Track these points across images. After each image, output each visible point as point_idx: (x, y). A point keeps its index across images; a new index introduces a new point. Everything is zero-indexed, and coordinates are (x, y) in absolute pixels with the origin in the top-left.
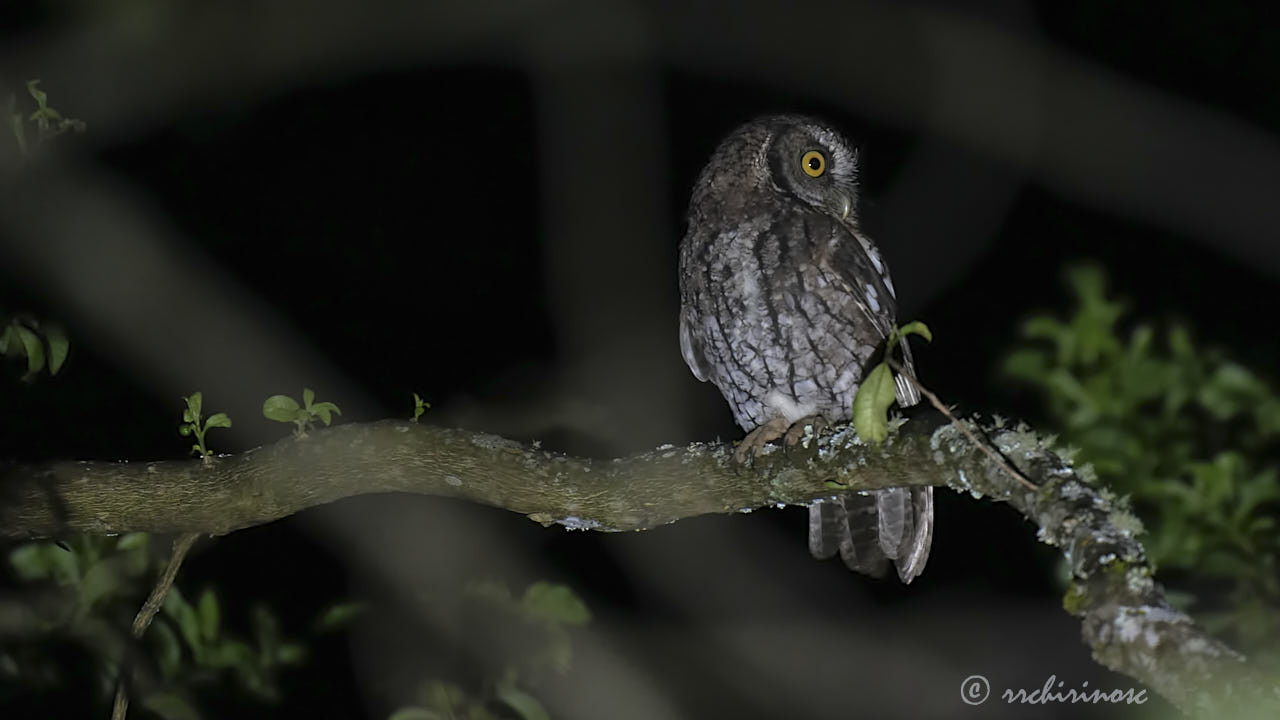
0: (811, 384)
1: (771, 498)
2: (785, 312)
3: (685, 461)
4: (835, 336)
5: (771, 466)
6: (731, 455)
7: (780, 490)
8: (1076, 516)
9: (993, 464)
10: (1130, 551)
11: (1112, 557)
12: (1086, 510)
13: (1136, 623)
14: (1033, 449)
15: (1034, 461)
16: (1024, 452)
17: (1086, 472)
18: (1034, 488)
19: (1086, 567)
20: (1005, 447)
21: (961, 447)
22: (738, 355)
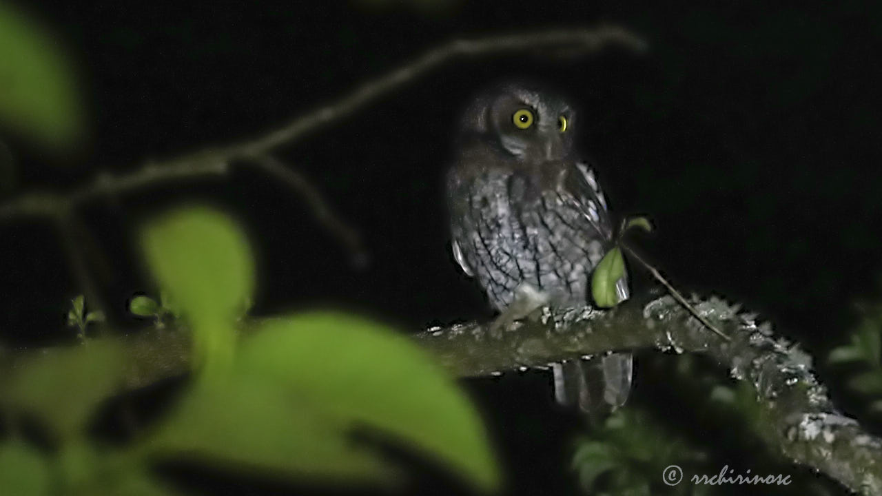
0: (553, 277)
1: (516, 363)
3: (451, 338)
4: (570, 239)
5: (517, 340)
6: (486, 331)
7: (524, 356)
8: (762, 356)
9: (694, 325)
10: (806, 378)
11: (796, 380)
12: (770, 352)
13: (817, 425)
14: (725, 312)
15: (727, 321)
16: (718, 315)
17: (766, 328)
18: (728, 338)
19: (775, 389)
20: (703, 313)
21: (667, 315)
22: (496, 259)
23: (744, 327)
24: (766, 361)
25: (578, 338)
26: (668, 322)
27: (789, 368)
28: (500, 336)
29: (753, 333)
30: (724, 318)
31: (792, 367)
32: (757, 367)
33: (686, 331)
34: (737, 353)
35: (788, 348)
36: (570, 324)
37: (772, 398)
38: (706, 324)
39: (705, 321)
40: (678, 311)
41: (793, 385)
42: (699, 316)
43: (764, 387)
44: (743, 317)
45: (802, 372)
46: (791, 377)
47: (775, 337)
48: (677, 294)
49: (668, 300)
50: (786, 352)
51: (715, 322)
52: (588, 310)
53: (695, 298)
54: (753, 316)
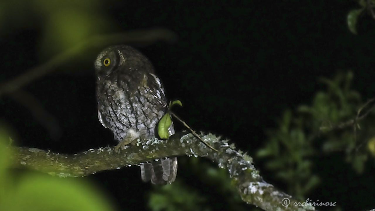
0: (143, 126)
1: (127, 163)
2: (135, 103)
3: (98, 153)
4: (151, 109)
5: (127, 153)
6: (113, 150)
7: (130, 160)
8: (232, 158)
9: (202, 145)
10: (251, 167)
11: (246, 168)
12: (235, 156)
13: (256, 187)
14: (215, 140)
15: (216, 143)
16: (212, 141)
17: (233, 146)
18: (217, 151)
19: (237, 172)
20: (206, 140)
21: (190, 141)
22: (119, 118)
23: (223, 146)
24: (233, 160)
25: (153, 152)
26: (191, 144)
27: (243, 163)
28: (119, 152)
29: (227, 148)
30: (215, 142)
31: (245, 162)
32: (230, 163)
33: (199, 148)
34: (221, 156)
35: (242, 154)
36: (149, 146)
37: (236, 176)
38: (207, 145)
39: (207, 144)
40: (195, 139)
41: (245, 170)
42: (204, 141)
43: (232, 171)
44: (223, 141)
45: (249, 164)
46: (244, 166)
47: (237, 150)
48: (194, 132)
49: (190, 135)
50: (241, 156)
51: (211, 144)
52: (156, 140)
53: (202, 134)
54: (227, 141)
